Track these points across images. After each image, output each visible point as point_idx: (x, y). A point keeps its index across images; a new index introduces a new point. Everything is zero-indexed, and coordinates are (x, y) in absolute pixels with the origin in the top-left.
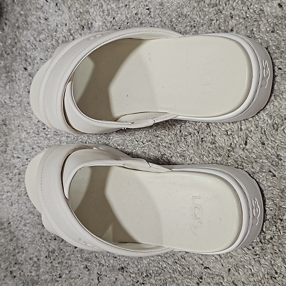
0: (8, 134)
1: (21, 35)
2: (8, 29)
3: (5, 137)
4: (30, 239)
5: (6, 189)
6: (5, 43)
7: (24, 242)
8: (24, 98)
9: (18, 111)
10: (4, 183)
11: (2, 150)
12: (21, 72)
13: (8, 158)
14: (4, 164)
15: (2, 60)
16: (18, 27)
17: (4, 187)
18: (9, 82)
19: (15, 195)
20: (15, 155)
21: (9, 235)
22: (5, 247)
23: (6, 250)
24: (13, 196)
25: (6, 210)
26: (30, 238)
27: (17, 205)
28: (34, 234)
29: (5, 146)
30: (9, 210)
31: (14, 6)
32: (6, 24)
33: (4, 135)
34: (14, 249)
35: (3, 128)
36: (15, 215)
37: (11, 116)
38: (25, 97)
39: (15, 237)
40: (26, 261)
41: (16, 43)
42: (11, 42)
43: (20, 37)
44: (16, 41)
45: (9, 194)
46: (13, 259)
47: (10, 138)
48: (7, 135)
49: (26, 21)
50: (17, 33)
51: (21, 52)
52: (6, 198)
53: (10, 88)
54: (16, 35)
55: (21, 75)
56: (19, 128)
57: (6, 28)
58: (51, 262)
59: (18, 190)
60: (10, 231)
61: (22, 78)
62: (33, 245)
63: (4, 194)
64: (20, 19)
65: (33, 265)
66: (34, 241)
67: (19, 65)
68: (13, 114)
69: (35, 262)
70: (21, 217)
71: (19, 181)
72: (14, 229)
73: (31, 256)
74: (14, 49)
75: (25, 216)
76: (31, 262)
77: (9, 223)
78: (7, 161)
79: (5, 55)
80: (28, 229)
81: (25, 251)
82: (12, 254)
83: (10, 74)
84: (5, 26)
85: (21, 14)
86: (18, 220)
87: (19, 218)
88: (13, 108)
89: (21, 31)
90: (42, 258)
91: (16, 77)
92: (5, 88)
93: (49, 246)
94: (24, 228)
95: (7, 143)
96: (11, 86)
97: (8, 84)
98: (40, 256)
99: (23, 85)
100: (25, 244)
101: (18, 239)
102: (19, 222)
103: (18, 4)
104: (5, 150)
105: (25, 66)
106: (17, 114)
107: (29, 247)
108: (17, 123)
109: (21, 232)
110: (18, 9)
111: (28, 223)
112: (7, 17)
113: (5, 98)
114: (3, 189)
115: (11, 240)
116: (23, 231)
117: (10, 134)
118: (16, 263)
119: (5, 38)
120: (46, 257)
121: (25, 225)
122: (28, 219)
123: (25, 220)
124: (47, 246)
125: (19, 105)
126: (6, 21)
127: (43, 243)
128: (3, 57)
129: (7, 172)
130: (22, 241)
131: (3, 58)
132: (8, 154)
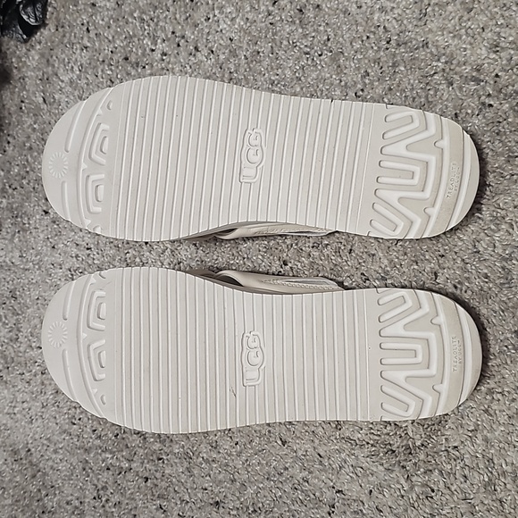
0: (20, 312)
1: (35, 161)
2: (13, 150)
3: (15, 318)
4: (65, 473)
5: (20, 397)
6: (9, 172)
7: (55, 478)
8: (44, 257)
9: (36, 276)
10: (17, 389)
11: (11, 336)
12: (38, 217)
13: (21, 349)
14: (15, 359)
15: (5, 197)
16: (31, 148)
17: (17, 394)
18: (19, 232)
19: (37, 406)
20: (34, 345)
21: (29, 469)
22: (23, 489)
23: (25, 493)
24: (33, 408)
25: (21, 430)
26: (66, 470)
27: (40, 421)
28: (71, 464)
29: (15, 331)
30: (27, 429)
31: (21, 116)
32: (9, 143)
33: (13, 314)
34: (39, 490)
35: (10, 303)
36: (37, 437)
37: (24, 284)
38: (46, 255)
39: (39, 471)
40: (60, 507)
41: (27, 172)
42: (19, 171)
43: (34, 163)
44: (28, 169)
45: (25, 405)
46: (38, 506)
47: (25, 317)
48: (18, 314)
49: (43, 139)
50: (29, 157)
51: (37, 186)
52: (20, 412)
53: (20, 241)
54: (27, 161)
55: (38, 221)
56: (39, 301)
57: (9, 149)
58: (103, 506)
59: (42, 398)
60: (30, 462)
61: (40, 225)
62: (71, 482)
63: (17, 405)
64: (33, 136)
65: (73, 513)
66: (72, 474)
67: (35, 206)
68: (26, 281)
69: (76, 508)
70: (48, 439)
71: (43, 383)
72: (38, 460)
73: (69, 498)
74: (24, 182)
75: (56, 438)
76: (69, 507)
77: (29, 450)
78: (21, 355)
79: (10, 191)
80: (61, 457)
81: (57, 492)
82: (36, 499)
83: (19, 219)
84: (7, 145)
85: (34, 129)
86: (43, 444)
87: (45, 442)
88: (27, 272)
89: (36, 154)
90: (87, 500)
91: (29, 224)
92: (11, 241)
93: (98, 480)
94: (54, 456)
95: (20, 326)
96: (22, 238)
97: (17, 235)
98: (84, 497)
99: (42, 236)
100: (56, 481)
101: (45, 474)
102: (45, 448)
103: (28, 113)
104: (15, 337)
105: (45, 208)
106: (34, 281)
107: (63, 486)
108: (35, 294)
109: (50, 463)
110: (30, 121)
111: (61, 448)
112: (11, 132)
113: (13, 257)
114: (15, 398)
115: (34, 476)
116: (54, 461)
117: (23, 313)
118: (43, 512)
119: (8, 165)
120: (95, 498)
121: (55, 452)
122: (61, 443)
123: (55, 444)
124: (96, 482)
125: (37, 267)
126: (9, 139)
127: (88, 476)
128: (6, 192)
129: (20, 371)
130: (52, 477)
131: (5, 195)
132: (21, 343)
